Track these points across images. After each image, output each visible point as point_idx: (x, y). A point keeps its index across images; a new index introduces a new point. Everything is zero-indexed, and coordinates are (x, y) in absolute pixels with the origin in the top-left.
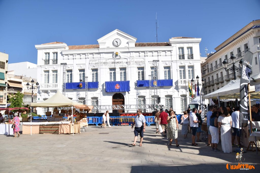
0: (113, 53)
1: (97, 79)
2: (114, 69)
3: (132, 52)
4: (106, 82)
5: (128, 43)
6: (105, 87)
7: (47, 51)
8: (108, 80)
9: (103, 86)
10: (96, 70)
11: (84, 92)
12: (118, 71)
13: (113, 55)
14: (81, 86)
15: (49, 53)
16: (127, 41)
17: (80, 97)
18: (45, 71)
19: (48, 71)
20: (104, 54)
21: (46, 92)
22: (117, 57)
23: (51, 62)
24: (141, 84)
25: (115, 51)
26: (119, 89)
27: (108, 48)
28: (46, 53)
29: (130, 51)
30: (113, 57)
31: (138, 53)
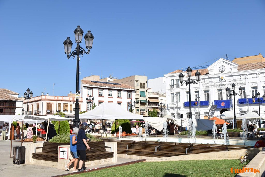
0: (219, 77)
1: (208, 98)
2: (221, 90)
3: (235, 76)
4: (214, 101)
5: (231, 68)
6: (213, 105)
7: (172, 78)
8: (217, 99)
9: (212, 103)
10: (207, 91)
11: (198, 109)
12: (224, 91)
13: (219, 79)
14: (196, 104)
15: (173, 80)
16: (230, 66)
17: (196, 112)
18: (172, 93)
19: (173, 93)
20: (212, 79)
21: (173, 108)
22: (223, 81)
23: (175, 86)
24: (242, 102)
25: (221, 76)
26: (224, 106)
27: (215, 74)
28: (171, 80)
29: (232, 75)
30: (219, 81)
31: (240, 76)
